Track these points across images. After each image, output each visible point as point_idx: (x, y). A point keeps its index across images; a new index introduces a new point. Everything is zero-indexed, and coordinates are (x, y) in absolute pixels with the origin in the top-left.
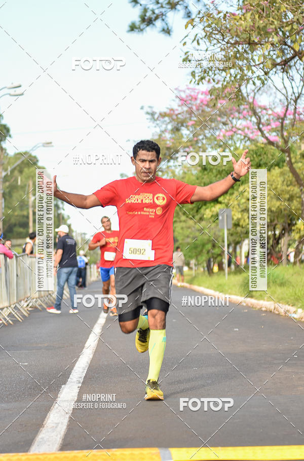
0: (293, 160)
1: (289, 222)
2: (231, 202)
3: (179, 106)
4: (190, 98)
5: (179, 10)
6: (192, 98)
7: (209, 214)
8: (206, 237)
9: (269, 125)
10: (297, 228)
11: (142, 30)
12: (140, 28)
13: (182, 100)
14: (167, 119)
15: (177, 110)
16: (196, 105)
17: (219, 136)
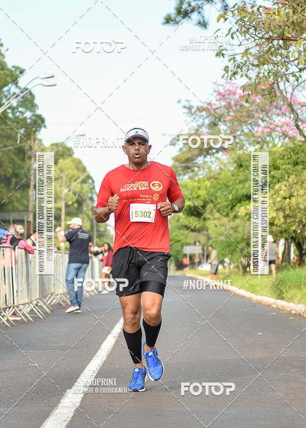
3: (217, 100)
4: (229, 92)
5: (215, 3)
6: (230, 93)
7: (243, 212)
8: (240, 236)
11: (177, 23)
12: (175, 20)
13: (220, 94)
14: (204, 113)
15: (215, 104)
16: (234, 100)
17: (257, 131)
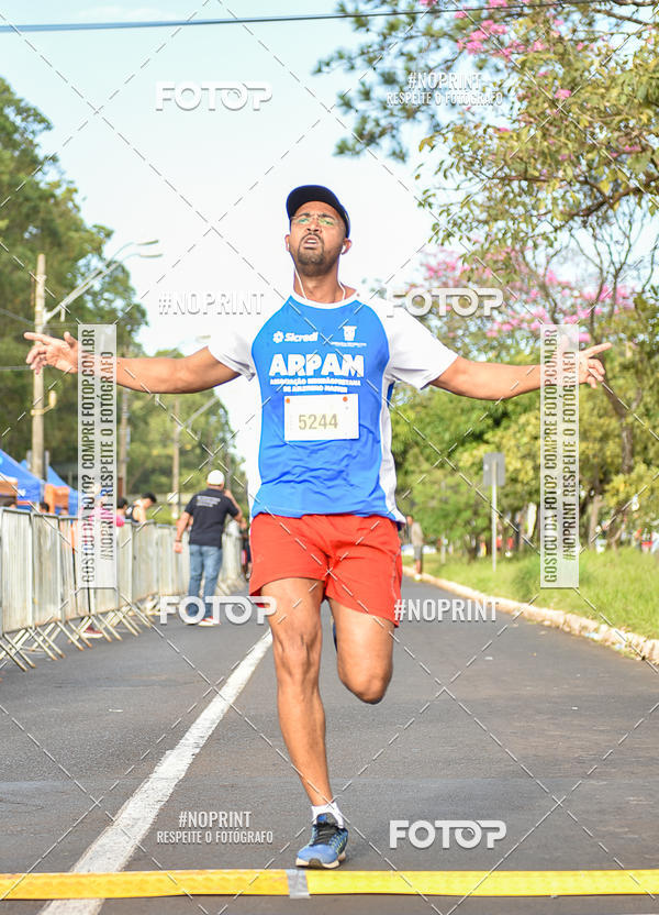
0: (610, 375)
1: (602, 476)
2: (504, 441)
3: (426, 279)
4: (444, 267)
5: (419, 121)
6: (447, 266)
7: (467, 461)
8: (463, 500)
9: (574, 313)
10: (613, 488)
11: (358, 153)
12: (354, 149)
13: (430, 269)
15: (422, 285)
16: (453, 279)
17: (490, 330)
